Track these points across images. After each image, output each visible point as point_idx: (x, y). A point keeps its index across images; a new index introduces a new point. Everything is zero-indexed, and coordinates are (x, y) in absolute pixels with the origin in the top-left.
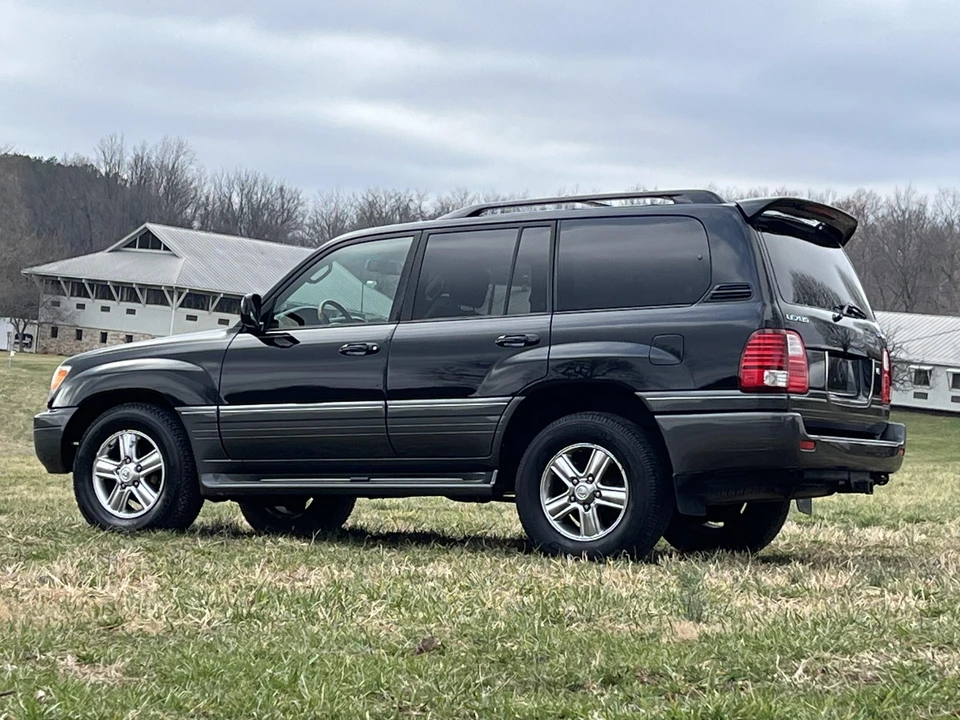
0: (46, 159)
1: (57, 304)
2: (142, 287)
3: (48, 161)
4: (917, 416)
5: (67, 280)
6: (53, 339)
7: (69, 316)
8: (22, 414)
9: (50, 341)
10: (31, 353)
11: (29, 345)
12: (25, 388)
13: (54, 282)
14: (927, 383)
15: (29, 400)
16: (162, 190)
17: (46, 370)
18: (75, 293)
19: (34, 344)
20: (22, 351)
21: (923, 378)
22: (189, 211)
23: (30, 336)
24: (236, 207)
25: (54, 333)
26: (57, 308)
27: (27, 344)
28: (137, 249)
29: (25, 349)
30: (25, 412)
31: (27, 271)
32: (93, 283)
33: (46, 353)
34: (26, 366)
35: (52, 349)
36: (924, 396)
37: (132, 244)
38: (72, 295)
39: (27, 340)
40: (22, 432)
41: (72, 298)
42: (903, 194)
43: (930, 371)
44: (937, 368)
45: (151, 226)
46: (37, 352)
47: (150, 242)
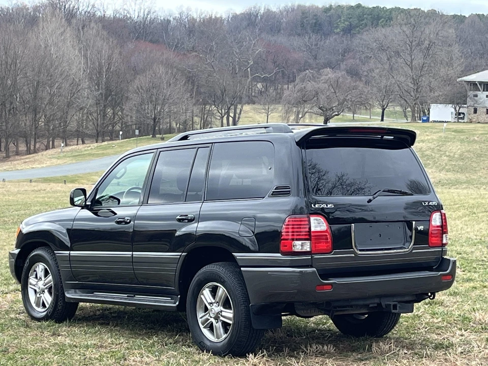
1: (476, 96)
5: (481, 83)
6: (475, 115)
7: (482, 102)
8: (445, 158)
9: (473, 115)
10: (464, 122)
11: (463, 118)
12: (449, 144)
13: (474, 85)
15: (450, 150)
17: (465, 132)
18: (485, 90)
19: (465, 117)
20: (458, 122)
23: (464, 114)
25: (475, 111)
26: (476, 98)
27: (462, 118)
29: (460, 121)
30: (447, 156)
31: (460, 79)
33: (471, 122)
34: (455, 131)
35: (474, 120)
38: (484, 91)
39: (462, 116)
40: (444, 168)
41: (484, 92)
46: (467, 122)
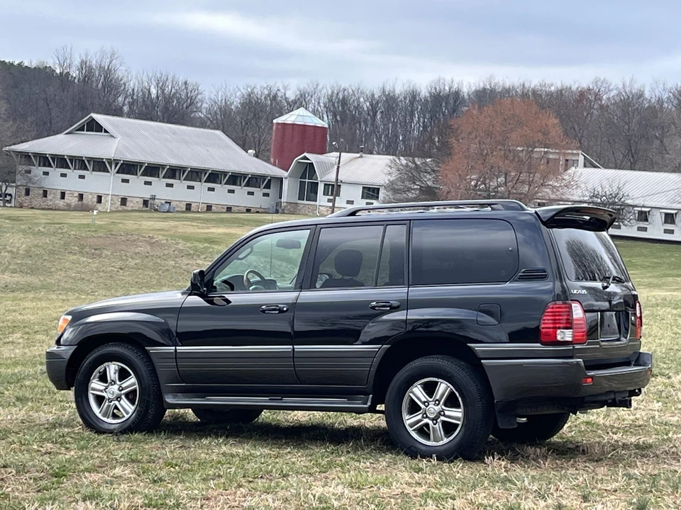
0: (16, 63)
1: (29, 172)
2: (90, 159)
3: (19, 64)
4: (639, 243)
5: (36, 155)
6: (27, 197)
7: (38, 180)
8: (6, 254)
9: (23, 198)
10: (11, 207)
11: (9, 202)
12: (8, 235)
13: (26, 156)
14: (646, 220)
15: (11, 243)
16: (100, 85)
17: (22, 220)
18: (42, 164)
19: (13, 200)
20: (4, 206)
21: (644, 216)
22: (120, 99)
23: (10, 195)
24: (154, 95)
25: (27, 193)
26: (29, 175)
27: (8, 201)
28: (85, 132)
29: (7, 205)
30: (8, 252)
31: (7, 148)
32: (54, 157)
33: (21, 207)
34: (9, 218)
35: (26, 204)
36: (645, 229)
37: (81, 129)
38: (39, 166)
39: (8, 198)
40: (7, 267)
41: (39, 168)
42: (628, 83)
43: (649, 212)
44: (653, 209)
45: (95, 116)
46: (15, 207)
47: (94, 127)
